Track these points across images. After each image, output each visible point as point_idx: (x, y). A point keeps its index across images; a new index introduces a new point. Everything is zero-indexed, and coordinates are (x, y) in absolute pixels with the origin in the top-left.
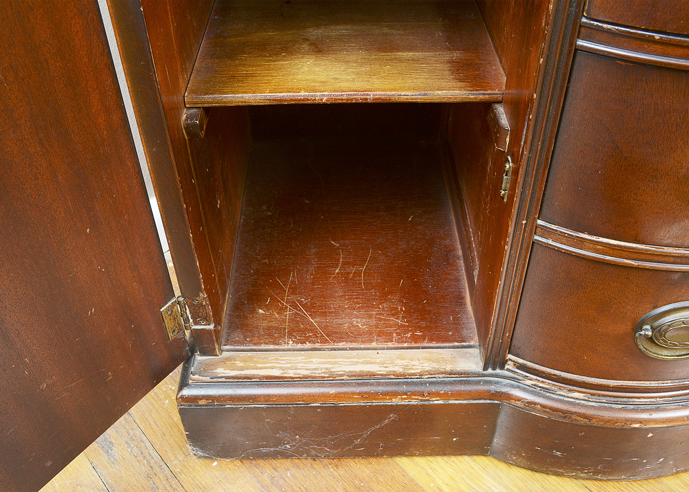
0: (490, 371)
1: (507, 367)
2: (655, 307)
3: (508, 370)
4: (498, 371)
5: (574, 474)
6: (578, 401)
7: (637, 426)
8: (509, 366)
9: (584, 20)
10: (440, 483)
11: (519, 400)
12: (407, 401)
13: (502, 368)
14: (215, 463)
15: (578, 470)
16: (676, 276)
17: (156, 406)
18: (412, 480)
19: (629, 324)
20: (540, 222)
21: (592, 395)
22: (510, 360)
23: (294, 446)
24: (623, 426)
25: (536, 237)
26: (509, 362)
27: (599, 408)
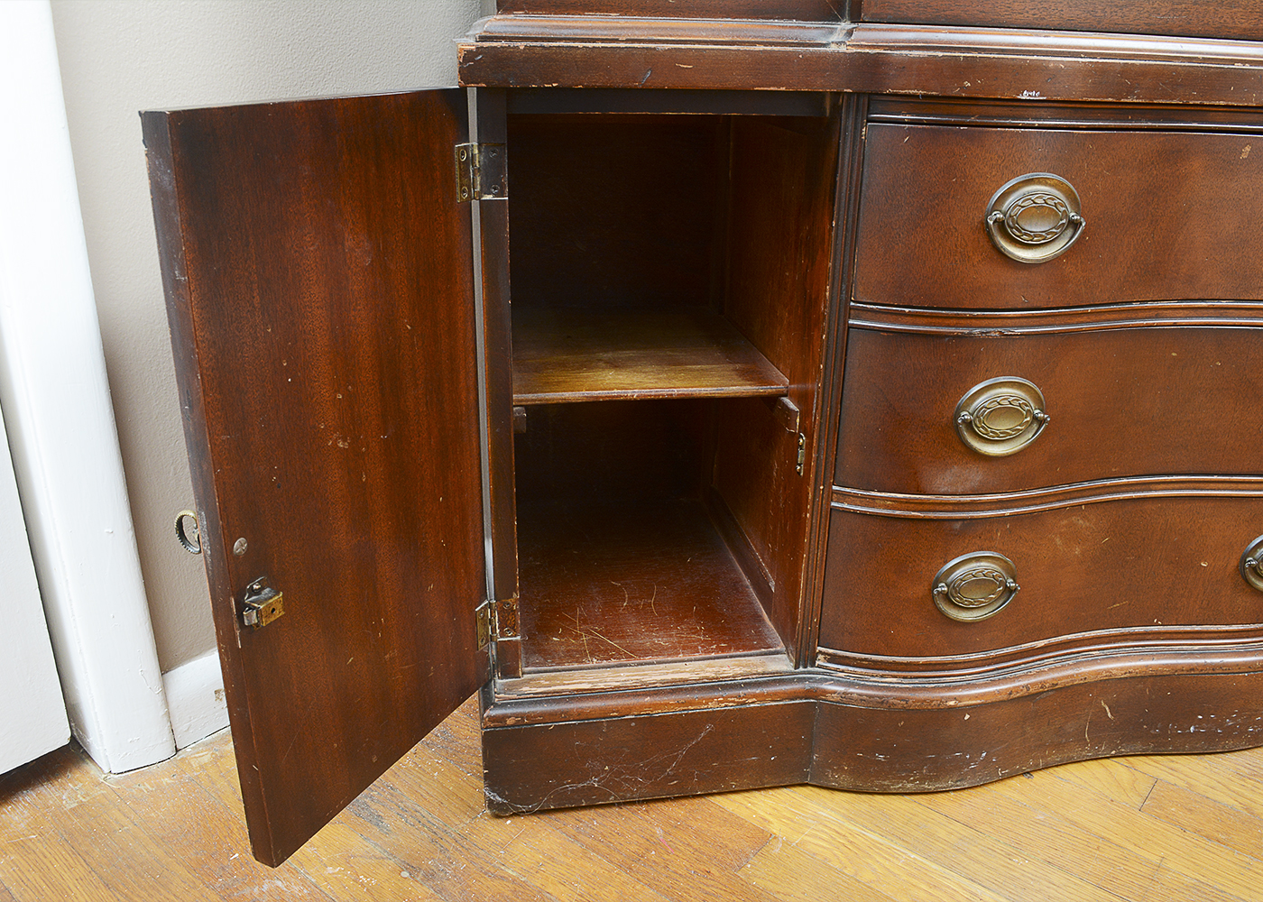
0: (801, 669)
1: (817, 663)
2: (946, 562)
3: (819, 666)
4: (809, 669)
5: (900, 785)
6: (892, 685)
7: (952, 703)
8: (820, 661)
9: (852, 304)
10: (763, 814)
11: (835, 692)
12: (723, 705)
13: (813, 665)
14: (509, 822)
15: (904, 778)
16: (958, 525)
17: (424, 779)
18: (731, 814)
19: (926, 584)
20: (834, 487)
21: (905, 677)
22: (820, 652)
23: (603, 778)
24: (939, 705)
25: (833, 504)
26: (820, 657)
27: (913, 690)
